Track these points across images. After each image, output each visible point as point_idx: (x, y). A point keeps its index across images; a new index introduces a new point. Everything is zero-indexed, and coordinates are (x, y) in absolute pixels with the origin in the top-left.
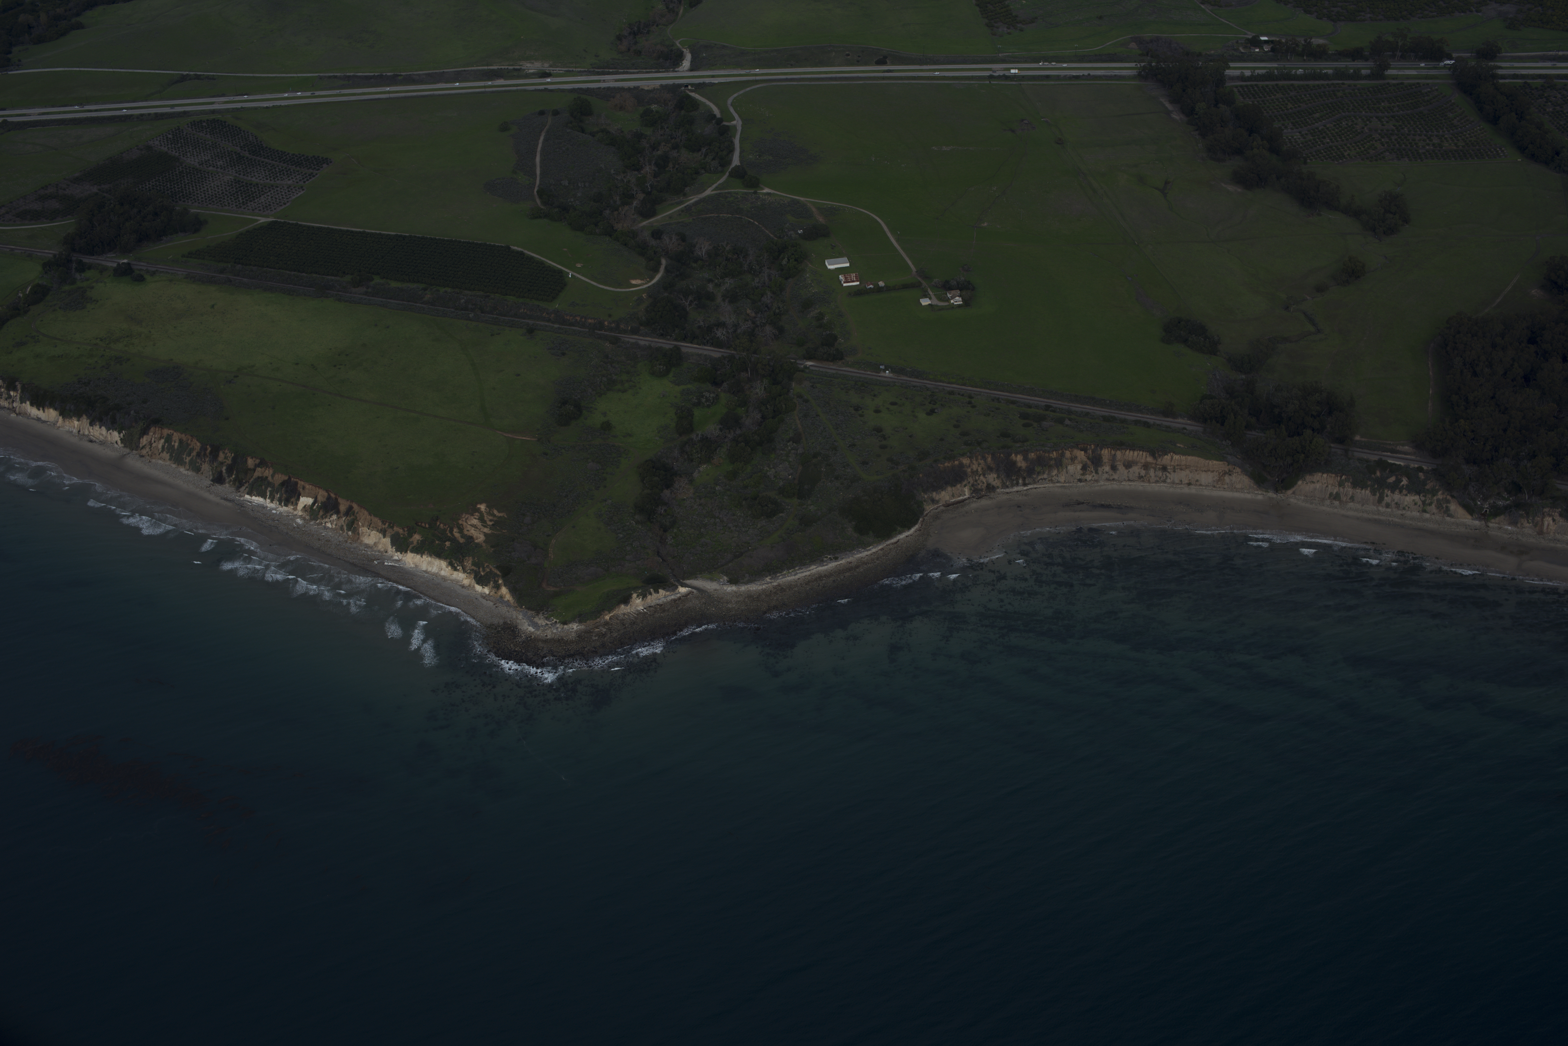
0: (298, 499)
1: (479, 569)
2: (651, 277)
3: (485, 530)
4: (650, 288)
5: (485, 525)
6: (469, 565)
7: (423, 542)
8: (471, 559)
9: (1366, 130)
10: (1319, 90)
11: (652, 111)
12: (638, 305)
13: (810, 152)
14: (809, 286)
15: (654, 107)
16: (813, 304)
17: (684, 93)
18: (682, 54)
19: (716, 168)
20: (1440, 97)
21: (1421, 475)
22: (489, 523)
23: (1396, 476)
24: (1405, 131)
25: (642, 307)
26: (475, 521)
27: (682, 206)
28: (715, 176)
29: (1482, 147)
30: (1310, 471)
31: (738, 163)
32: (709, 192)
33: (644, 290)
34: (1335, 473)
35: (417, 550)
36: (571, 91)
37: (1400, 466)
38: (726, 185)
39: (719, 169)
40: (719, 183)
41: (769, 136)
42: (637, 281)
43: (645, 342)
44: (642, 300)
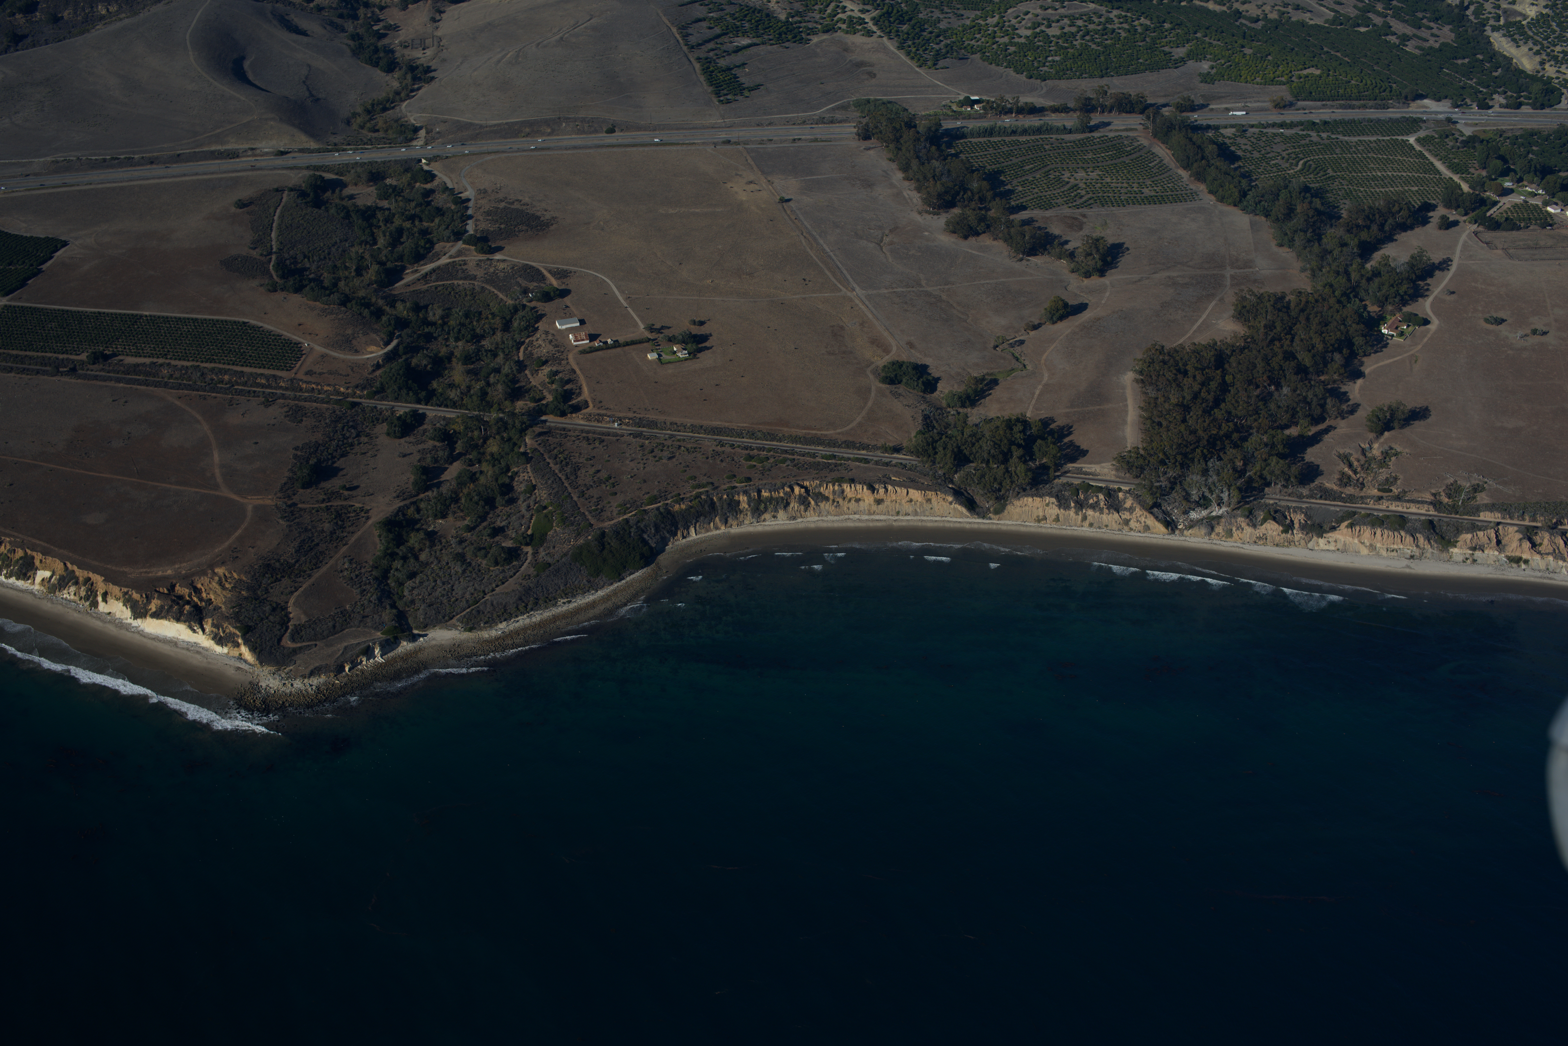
0: (35, 574)
1: (218, 630)
2: (387, 344)
3: (224, 592)
4: (386, 354)
5: (223, 588)
6: (208, 627)
7: (162, 607)
8: (210, 621)
9: (1072, 180)
10: (1029, 145)
11: (386, 185)
12: (374, 371)
13: (542, 219)
14: (541, 346)
15: (388, 181)
16: (545, 363)
17: (418, 167)
18: (416, 130)
19: (449, 237)
20: (1141, 148)
21: (1121, 495)
22: (227, 586)
23: (1097, 497)
24: (1109, 180)
25: (378, 373)
26: (214, 585)
27: (417, 275)
28: (449, 245)
29: (1180, 192)
30: (1018, 496)
31: (471, 232)
32: (444, 260)
33: (381, 356)
34: (1041, 496)
35: (156, 615)
36: (308, 168)
37: (1101, 487)
38: (460, 253)
39: (452, 238)
40: (453, 251)
41: (502, 205)
42: (373, 348)
43: (383, 405)
44: (378, 366)
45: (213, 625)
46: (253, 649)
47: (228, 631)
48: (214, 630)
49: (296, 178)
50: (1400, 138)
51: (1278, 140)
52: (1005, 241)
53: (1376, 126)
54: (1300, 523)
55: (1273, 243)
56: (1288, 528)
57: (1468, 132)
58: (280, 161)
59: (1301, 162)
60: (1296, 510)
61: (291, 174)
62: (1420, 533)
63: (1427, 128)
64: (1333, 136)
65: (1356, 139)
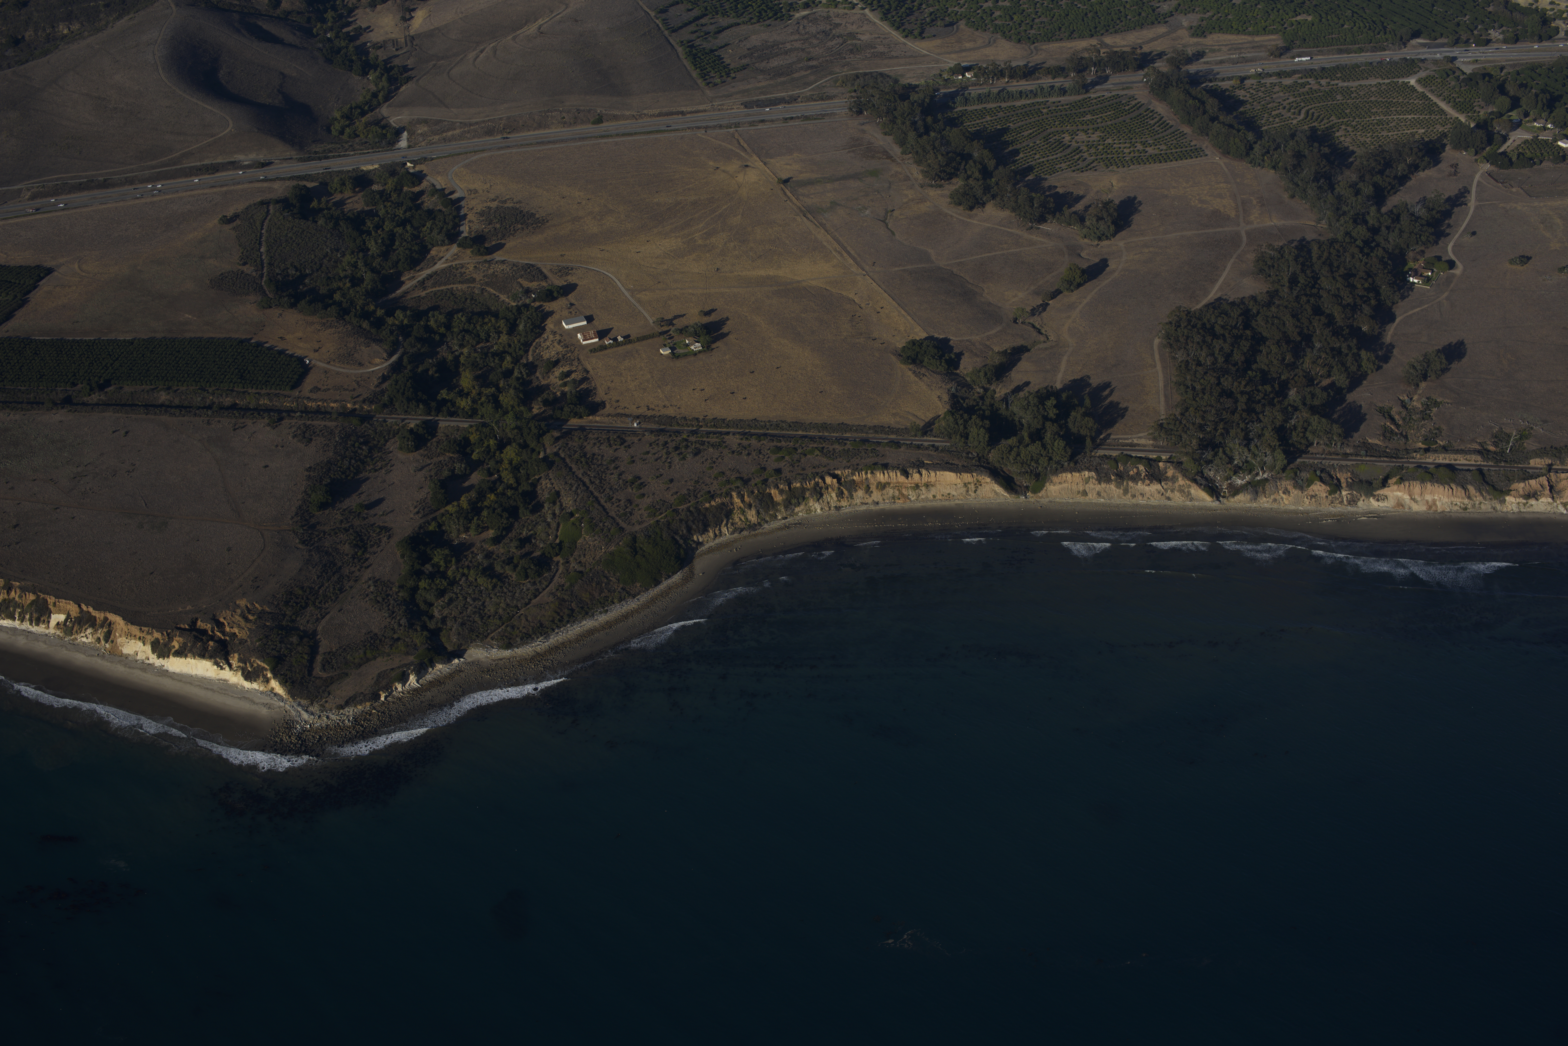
0: (50, 617)
1: (246, 664)
2: (390, 355)
3: (248, 625)
4: (391, 365)
5: (246, 620)
6: (234, 662)
7: (185, 644)
8: (236, 655)
9: (1074, 144)
10: (1025, 110)
11: (374, 192)
12: (380, 383)
13: (537, 216)
14: (548, 347)
15: (375, 187)
16: (556, 363)
17: (403, 170)
18: (398, 133)
19: (443, 241)
20: (1139, 106)
21: (1161, 464)
22: (251, 617)
23: (1138, 468)
24: (1110, 141)
25: (385, 385)
26: (238, 618)
27: (414, 282)
28: (444, 248)
29: (1184, 149)
30: (1056, 472)
31: (465, 234)
32: (440, 266)
33: (386, 368)
34: (1079, 471)
35: (180, 653)
36: (290, 179)
37: (1140, 458)
38: (456, 256)
39: (446, 241)
40: (448, 256)
41: (494, 205)
42: (377, 360)
43: (392, 420)
44: (384, 378)
45: (240, 660)
46: (283, 683)
47: (255, 665)
48: (241, 665)
49: (280, 189)
50: (1401, 80)
51: (1277, 89)
52: (1014, 210)
53: (1372, 69)
54: (1347, 482)
55: (1286, 196)
56: (1336, 487)
57: (1468, 69)
58: (261, 174)
59: (1303, 111)
60: (1341, 468)
61: (276, 185)
62: (1471, 484)
63: (1427, 69)
64: (1333, 82)
65: (1357, 83)
